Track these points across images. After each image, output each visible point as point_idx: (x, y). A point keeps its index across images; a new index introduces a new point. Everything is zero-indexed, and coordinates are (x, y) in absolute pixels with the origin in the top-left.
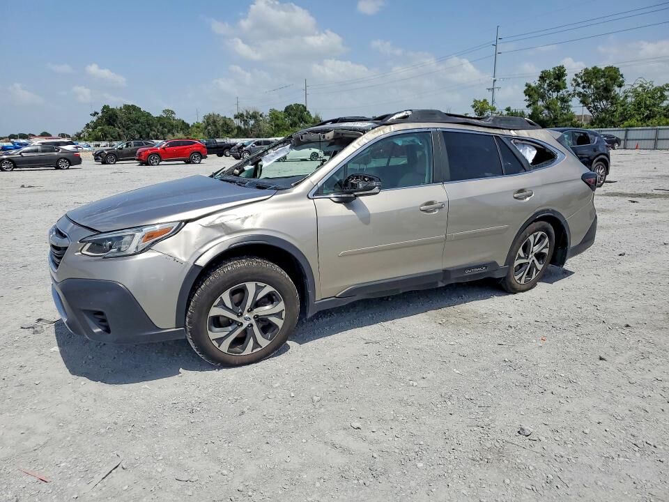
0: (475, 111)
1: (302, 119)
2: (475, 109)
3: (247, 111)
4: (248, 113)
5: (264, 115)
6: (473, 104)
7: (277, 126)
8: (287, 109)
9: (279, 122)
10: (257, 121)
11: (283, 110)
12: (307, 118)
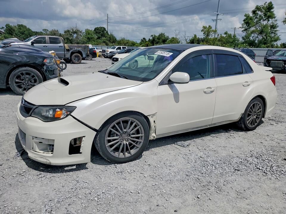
0: (204, 34)
1: (103, 35)
2: (203, 32)
3: (72, 29)
4: (73, 30)
5: (82, 32)
6: (202, 29)
7: (88, 38)
8: (95, 29)
9: (90, 36)
10: (78, 35)
11: (93, 30)
12: (106, 35)
